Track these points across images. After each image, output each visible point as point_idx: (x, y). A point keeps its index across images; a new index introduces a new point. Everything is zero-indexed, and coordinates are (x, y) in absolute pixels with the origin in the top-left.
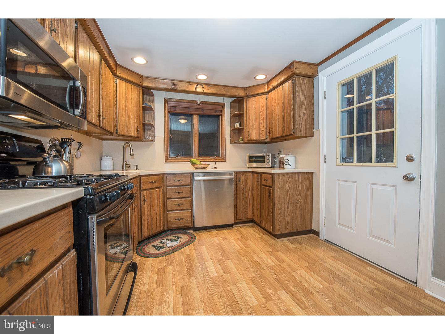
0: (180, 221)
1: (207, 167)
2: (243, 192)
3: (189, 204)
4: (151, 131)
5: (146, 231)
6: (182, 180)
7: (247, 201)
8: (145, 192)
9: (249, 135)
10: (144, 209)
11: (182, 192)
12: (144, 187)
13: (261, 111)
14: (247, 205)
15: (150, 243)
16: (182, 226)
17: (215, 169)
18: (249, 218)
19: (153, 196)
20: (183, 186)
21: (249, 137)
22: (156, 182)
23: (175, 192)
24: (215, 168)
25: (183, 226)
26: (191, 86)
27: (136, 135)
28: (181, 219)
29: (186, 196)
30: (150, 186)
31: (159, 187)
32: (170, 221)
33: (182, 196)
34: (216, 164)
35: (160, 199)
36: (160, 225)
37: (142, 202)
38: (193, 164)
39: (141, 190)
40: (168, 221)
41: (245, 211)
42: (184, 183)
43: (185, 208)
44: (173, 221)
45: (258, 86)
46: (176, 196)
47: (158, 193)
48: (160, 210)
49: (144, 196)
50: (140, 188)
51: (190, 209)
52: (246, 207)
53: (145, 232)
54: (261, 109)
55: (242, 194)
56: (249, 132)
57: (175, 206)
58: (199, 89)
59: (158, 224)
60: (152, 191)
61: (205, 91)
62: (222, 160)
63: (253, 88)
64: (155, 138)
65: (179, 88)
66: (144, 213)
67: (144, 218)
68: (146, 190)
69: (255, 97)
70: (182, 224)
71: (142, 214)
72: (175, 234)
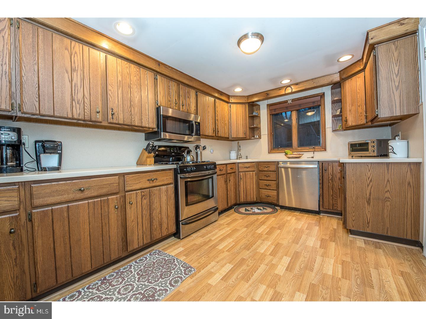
0: (269, 198)
1: (300, 157)
2: (330, 181)
3: (275, 186)
4: (258, 131)
5: (243, 198)
6: (269, 167)
7: (336, 191)
8: (241, 173)
9: (346, 121)
10: (241, 184)
11: (270, 176)
12: (240, 170)
13: (359, 91)
14: (336, 196)
15: (245, 207)
16: (269, 201)
17: (312, 159)
18: (339, 210)
19: (248, 176)
20: (270, 171)
21: (346, 124)
22: (250, 167)
23: (265, 176)
24: (313, 157)
25: (271, 202)
26: (281, 90)
27: (244, 136)
28: (269, 196)
29: (273, 179)
30: (245, 169)
31: (254, 171)
32: (261, 196)
33: (269, 179)
34: (314, 153)
35: (253, 179)
36: (254, 196)
37: (240, 180)
38: (286, 154)
39: (239, 172)
40: (260, 196)
41: (333, 202)
42: (270, 169)
43: (272, 189)
44: (264, 196)
45: (353, 66)
46: (265, 179)
47: (251, 174)
48: (253, 187)
49: (241, 176)
50: (238, 171)
51: (276, 190)
52: (335, 198)
53: (241, 198)
54: (359, 90)
55: (329, 184)
56: (346, 118)
57: (264, 186)
58: (289, 90)
59: (252, 196)
60: (247, 173)
61: (293, 90)
62: (322, 150)
63: (348, 69)
64: (262, 136)
65: (271, 96)
66: (241, 186)
67: (241, 189)
68: (242, 172)
69: (352, 78)
70: (270, 200)
71: (240, 187)
72: (265, 207)
